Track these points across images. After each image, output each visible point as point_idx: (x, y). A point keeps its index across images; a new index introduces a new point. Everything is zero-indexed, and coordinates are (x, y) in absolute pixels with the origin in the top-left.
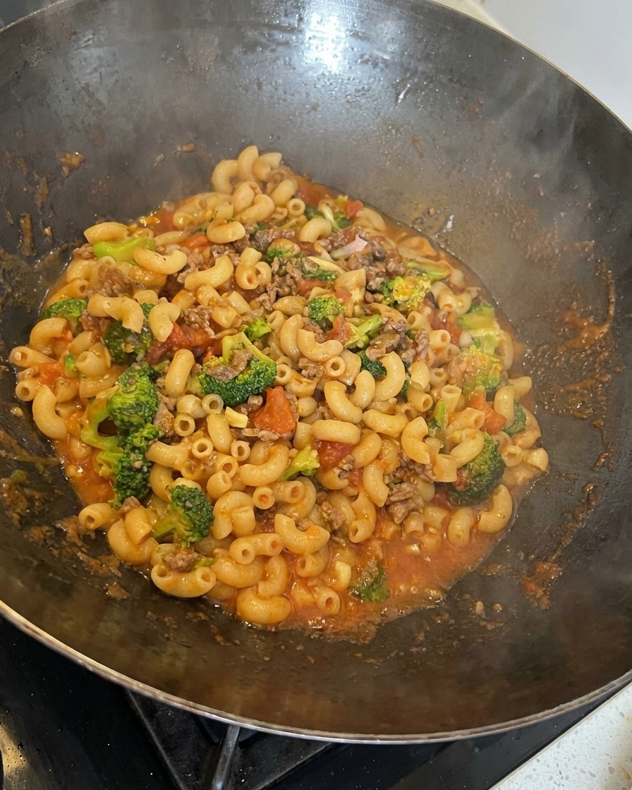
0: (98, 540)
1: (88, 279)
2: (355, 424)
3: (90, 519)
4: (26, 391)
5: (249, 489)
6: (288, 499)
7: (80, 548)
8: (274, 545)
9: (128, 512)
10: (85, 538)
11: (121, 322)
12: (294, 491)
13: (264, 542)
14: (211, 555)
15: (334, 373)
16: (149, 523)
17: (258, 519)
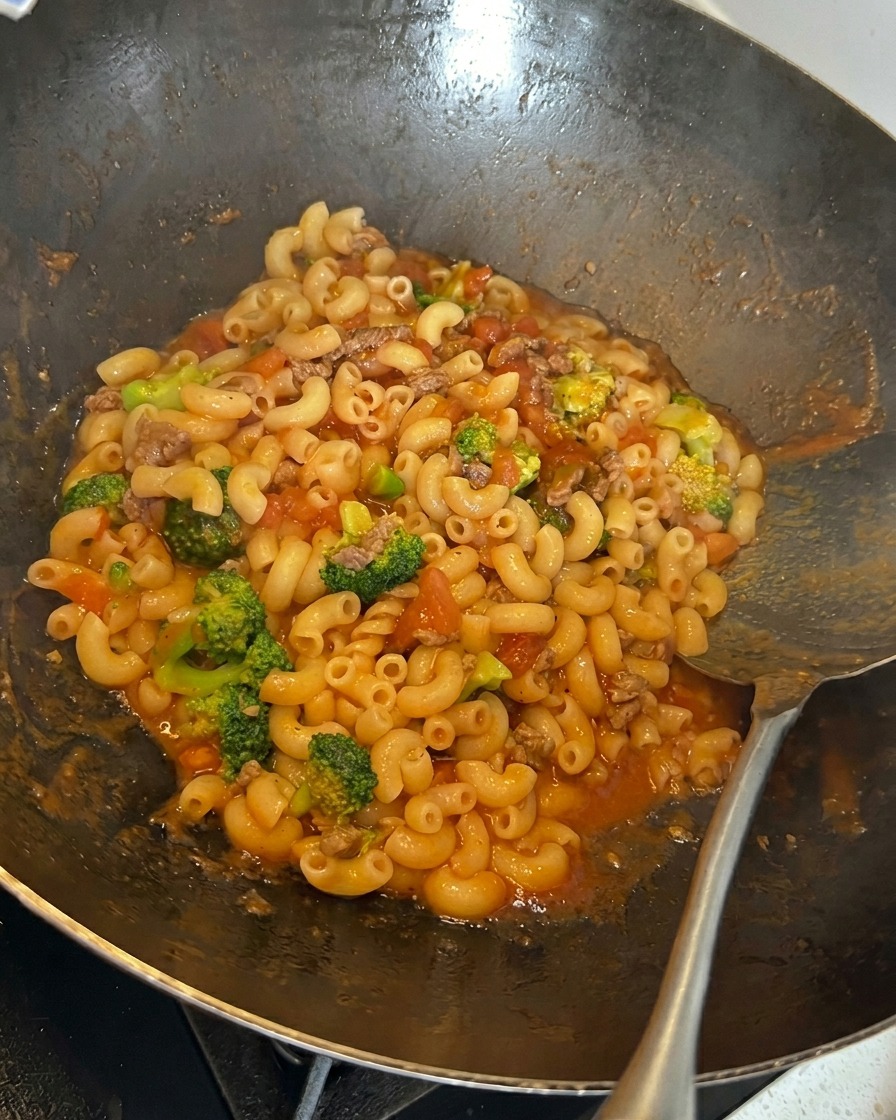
0: (211, 831)
1: (119, 440)
2: (543, 603)
3: (195, 802)
4: (63, 625)
5: (417, 723)
6: (472, 728)
7: (190, 849)
8: (465, 797)
9: (249, 783)
10: (193, 830)
11: (189, 503)
12: (479, 715)
13: (451, 796)
14: (378, 827)
15: (503, 532)
16: (282, 794)
17: (436, 766)
